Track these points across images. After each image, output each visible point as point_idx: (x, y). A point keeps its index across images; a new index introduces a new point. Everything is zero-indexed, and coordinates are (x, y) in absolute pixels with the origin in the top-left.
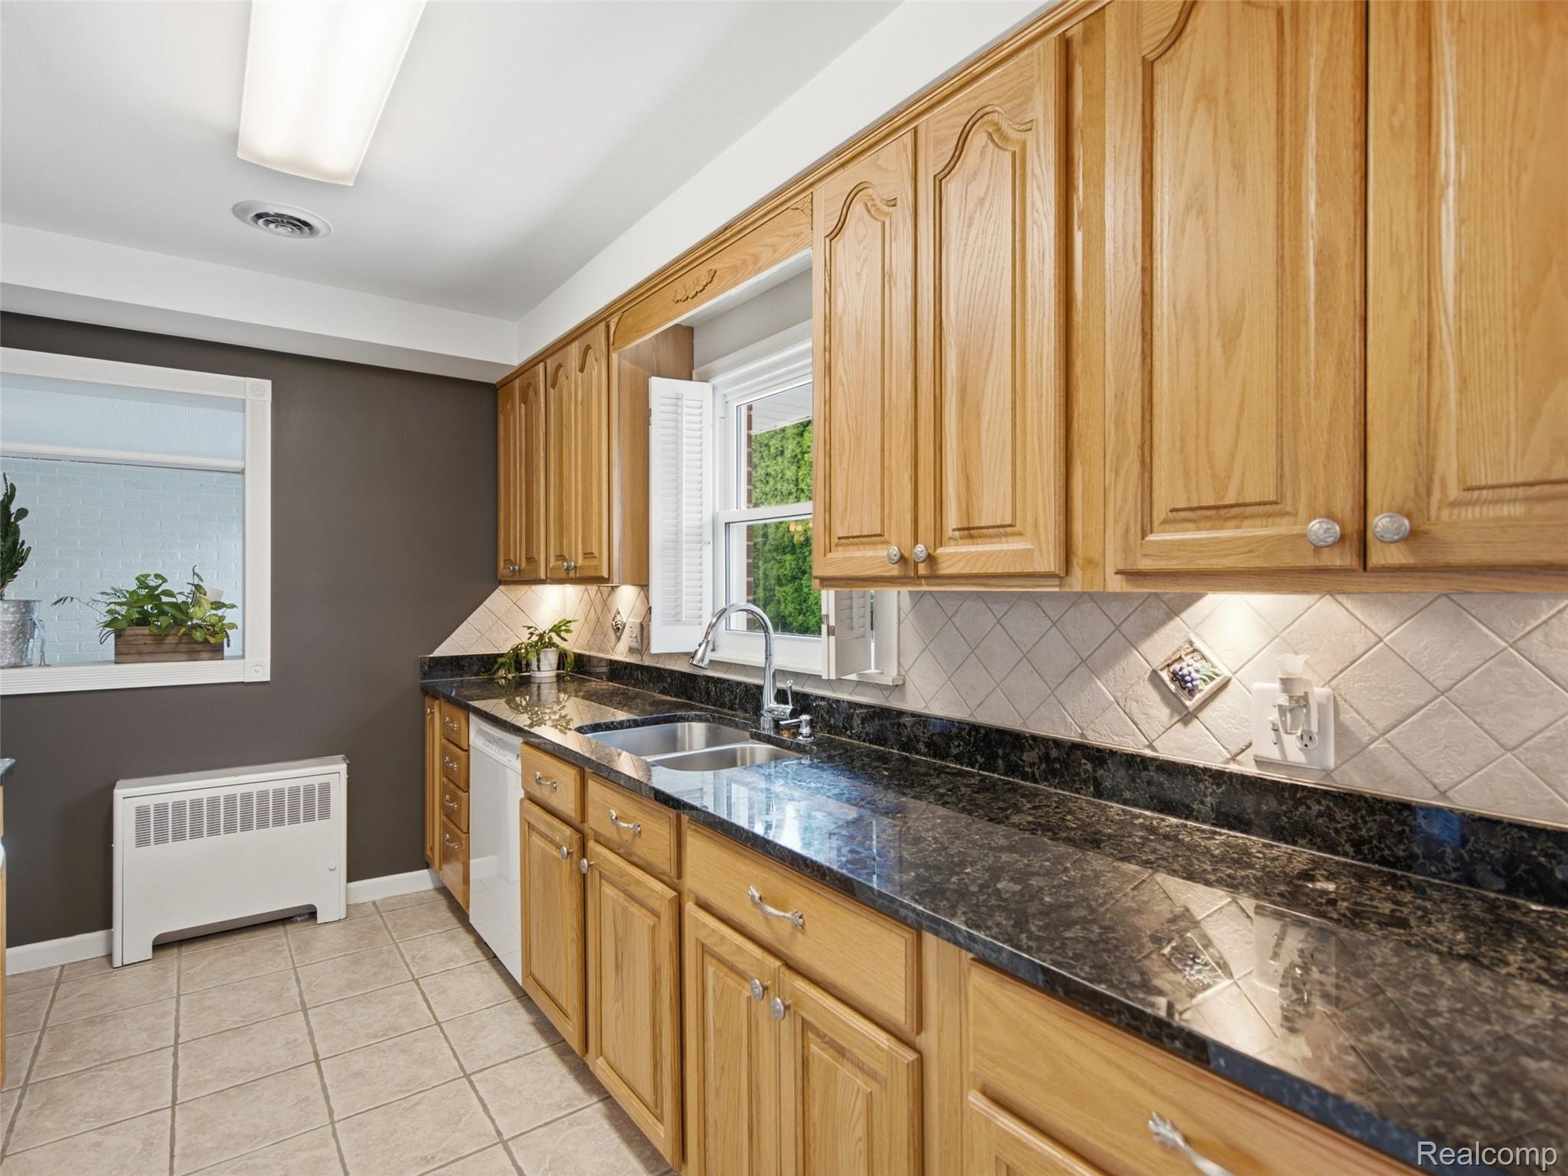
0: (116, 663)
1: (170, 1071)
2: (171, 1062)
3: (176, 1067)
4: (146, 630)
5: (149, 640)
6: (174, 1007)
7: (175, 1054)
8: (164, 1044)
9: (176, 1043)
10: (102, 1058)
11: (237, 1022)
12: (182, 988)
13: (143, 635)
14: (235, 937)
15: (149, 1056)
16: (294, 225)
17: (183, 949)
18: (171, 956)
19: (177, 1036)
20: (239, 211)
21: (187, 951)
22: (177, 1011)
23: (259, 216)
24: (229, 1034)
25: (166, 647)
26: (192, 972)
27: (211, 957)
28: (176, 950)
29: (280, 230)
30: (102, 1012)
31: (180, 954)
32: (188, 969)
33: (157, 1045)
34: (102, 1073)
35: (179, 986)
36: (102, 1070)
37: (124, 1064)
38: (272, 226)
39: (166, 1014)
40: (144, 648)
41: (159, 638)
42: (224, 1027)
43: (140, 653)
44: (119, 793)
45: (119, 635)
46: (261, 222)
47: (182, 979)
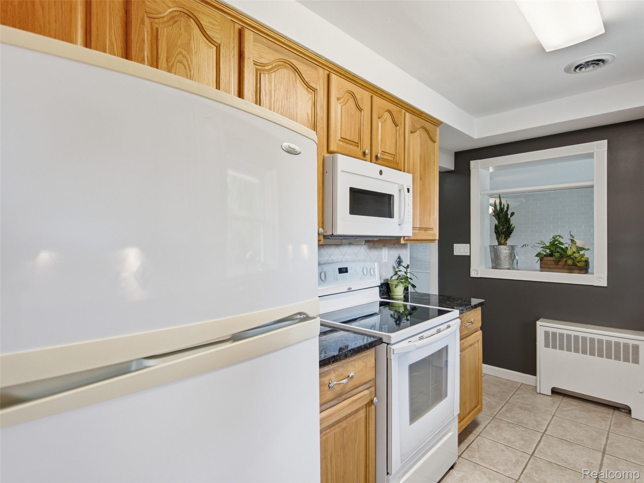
0: (541, 271)
1: (537, 441)
2: (539, 438)
3: (540, 441)
4: (551, 259)
5: (553, 263)
6: (550, 419)
7: (542, 437)
8: (540, 431)
9: (544, 433)
10: (518, 422)
11: (570, 439)
12: (556, 413)
13: (550, 260)
14: (588, 404)
15: (533, 431)
16: (594, 64)
17: (565, 398)
18: (558, 398)
19: (546, 430)
20: (567, 70)
21: (566, 400)
22: (551, 421)
23: (576, 68)
24: (565, 442)
25: (559, 266)
26: (563, 409)
27: (574, 407)
28: (561, 397)
29: (588, 69)
30: (526, 406)
31: (562, 399)
32: (563, 407)
33: (538, 429)
34: (516, 428)
35: (556, 412)
36: (516, 426)
37: (524, 429)
38: (583, 69)
39: (545, 419)
40: (551, 266)
41: (557, 262)
42: (565, 438)
43: (549, 268)
44: (538, 323)
45: (541, 260)
46: (578, 70)
47: (558, 410)
